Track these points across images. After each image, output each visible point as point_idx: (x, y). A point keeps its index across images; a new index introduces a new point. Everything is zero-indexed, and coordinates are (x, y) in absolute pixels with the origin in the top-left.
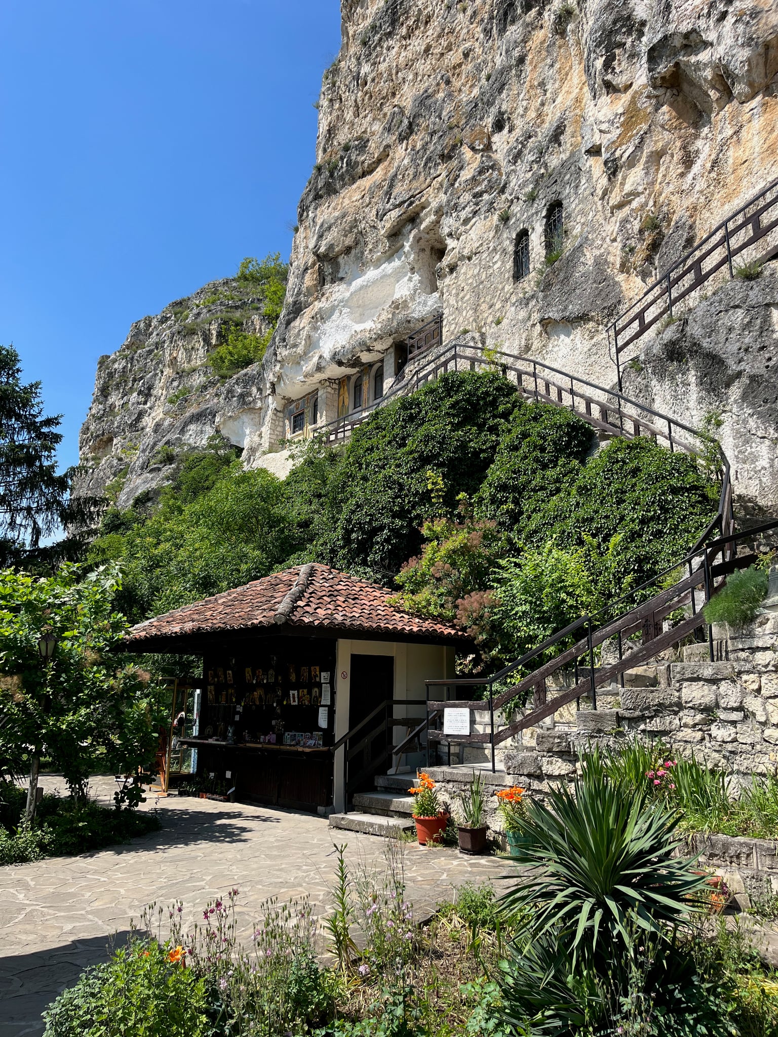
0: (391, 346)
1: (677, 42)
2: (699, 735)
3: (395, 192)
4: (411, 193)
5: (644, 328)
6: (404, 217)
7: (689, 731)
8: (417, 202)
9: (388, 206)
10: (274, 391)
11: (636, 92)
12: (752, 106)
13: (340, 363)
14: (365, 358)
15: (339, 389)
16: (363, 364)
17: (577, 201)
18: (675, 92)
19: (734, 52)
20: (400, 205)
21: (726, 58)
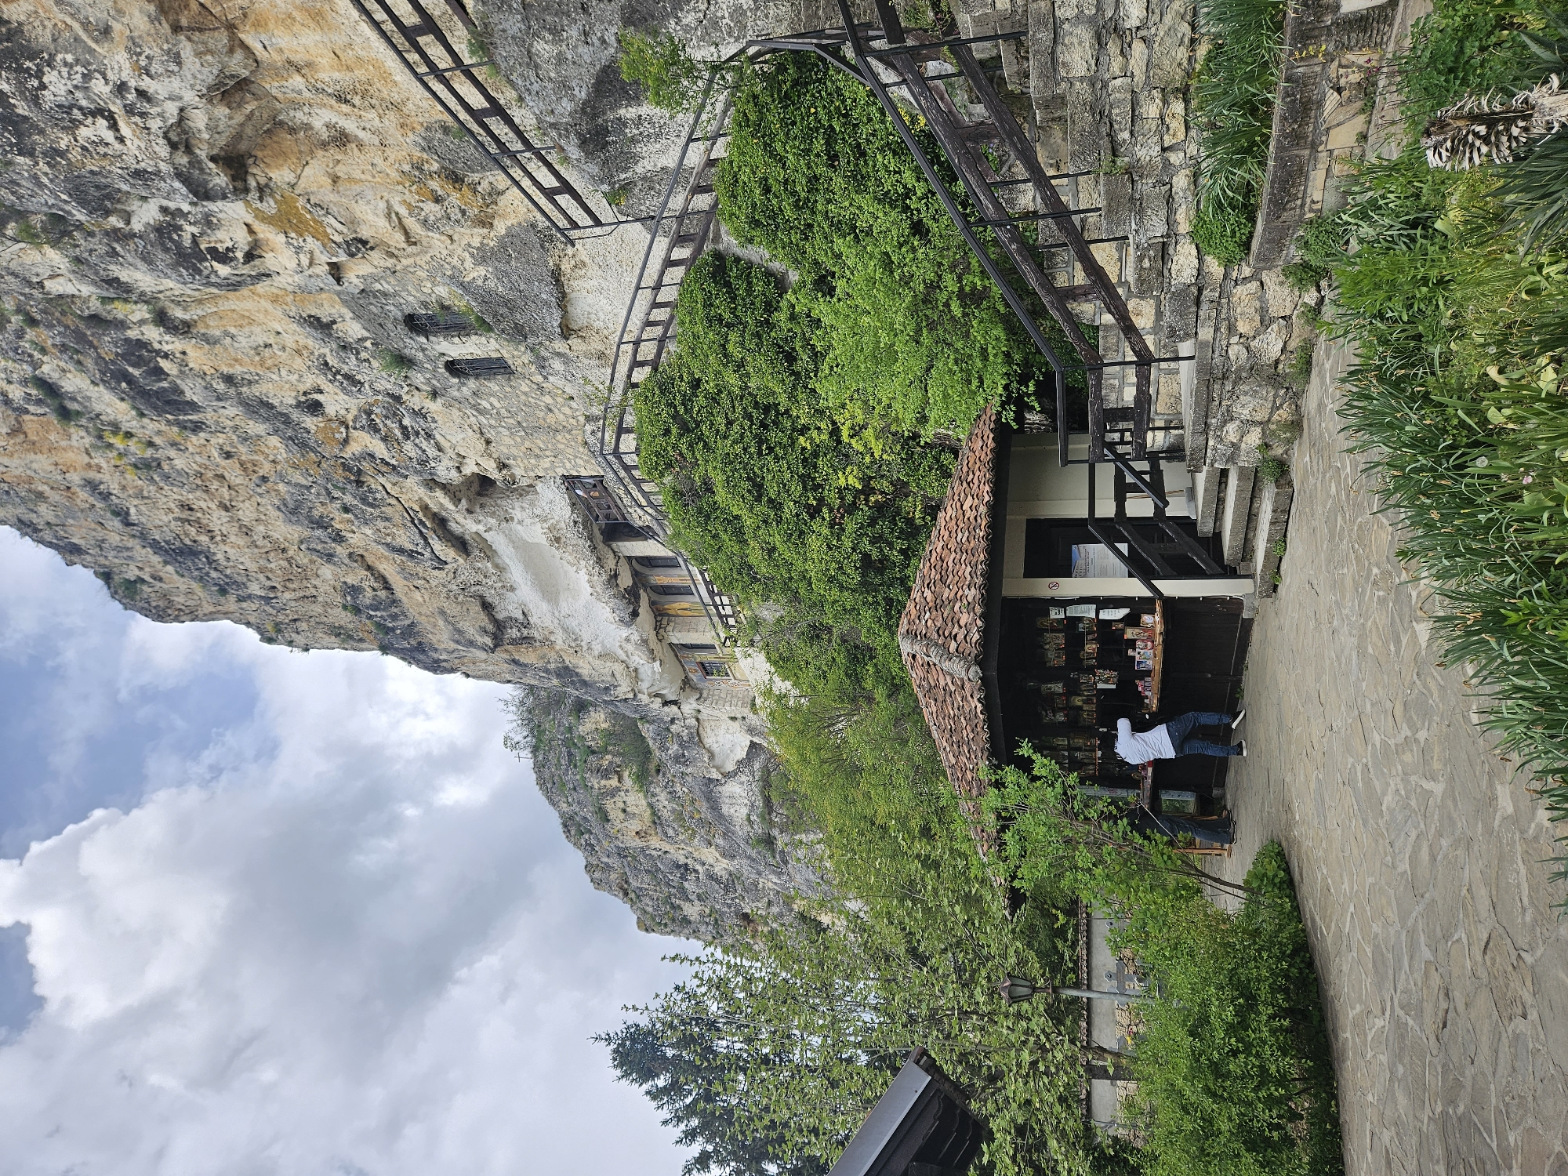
0: (609, 546)
1: (183, 160)
2: (1138, 47)
3: (408, 546)
4: (409, 524)
5: (566, 188)
6: (440, 533)
7: (1132, 61)
8: (420, 515)
9: (427, 554)
10: (675, 703)
11: (256, 217)
12: (260, 47)
13: (635, 614)
14: (626, 580)
15: (669, 615)
16: (635, 583)
17: (403, 294)
18: (251, 161)
19: (189, 77)
20: (425, 539)
21: (198, 87)
